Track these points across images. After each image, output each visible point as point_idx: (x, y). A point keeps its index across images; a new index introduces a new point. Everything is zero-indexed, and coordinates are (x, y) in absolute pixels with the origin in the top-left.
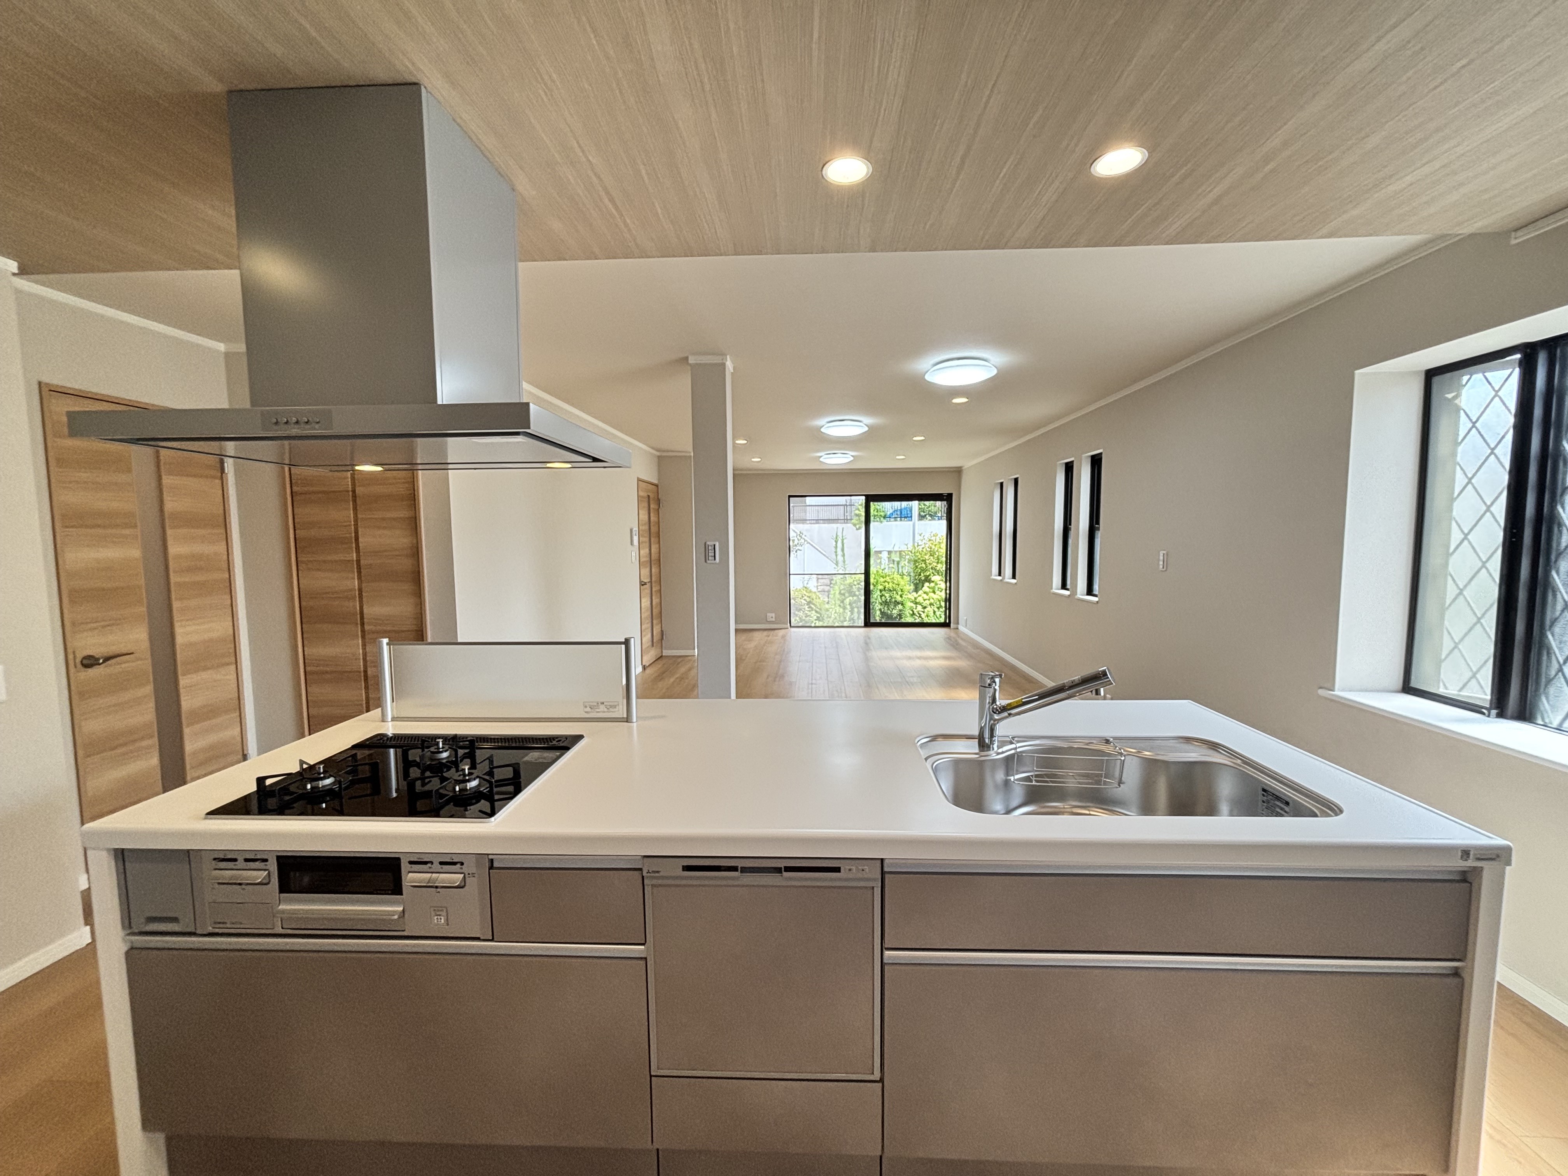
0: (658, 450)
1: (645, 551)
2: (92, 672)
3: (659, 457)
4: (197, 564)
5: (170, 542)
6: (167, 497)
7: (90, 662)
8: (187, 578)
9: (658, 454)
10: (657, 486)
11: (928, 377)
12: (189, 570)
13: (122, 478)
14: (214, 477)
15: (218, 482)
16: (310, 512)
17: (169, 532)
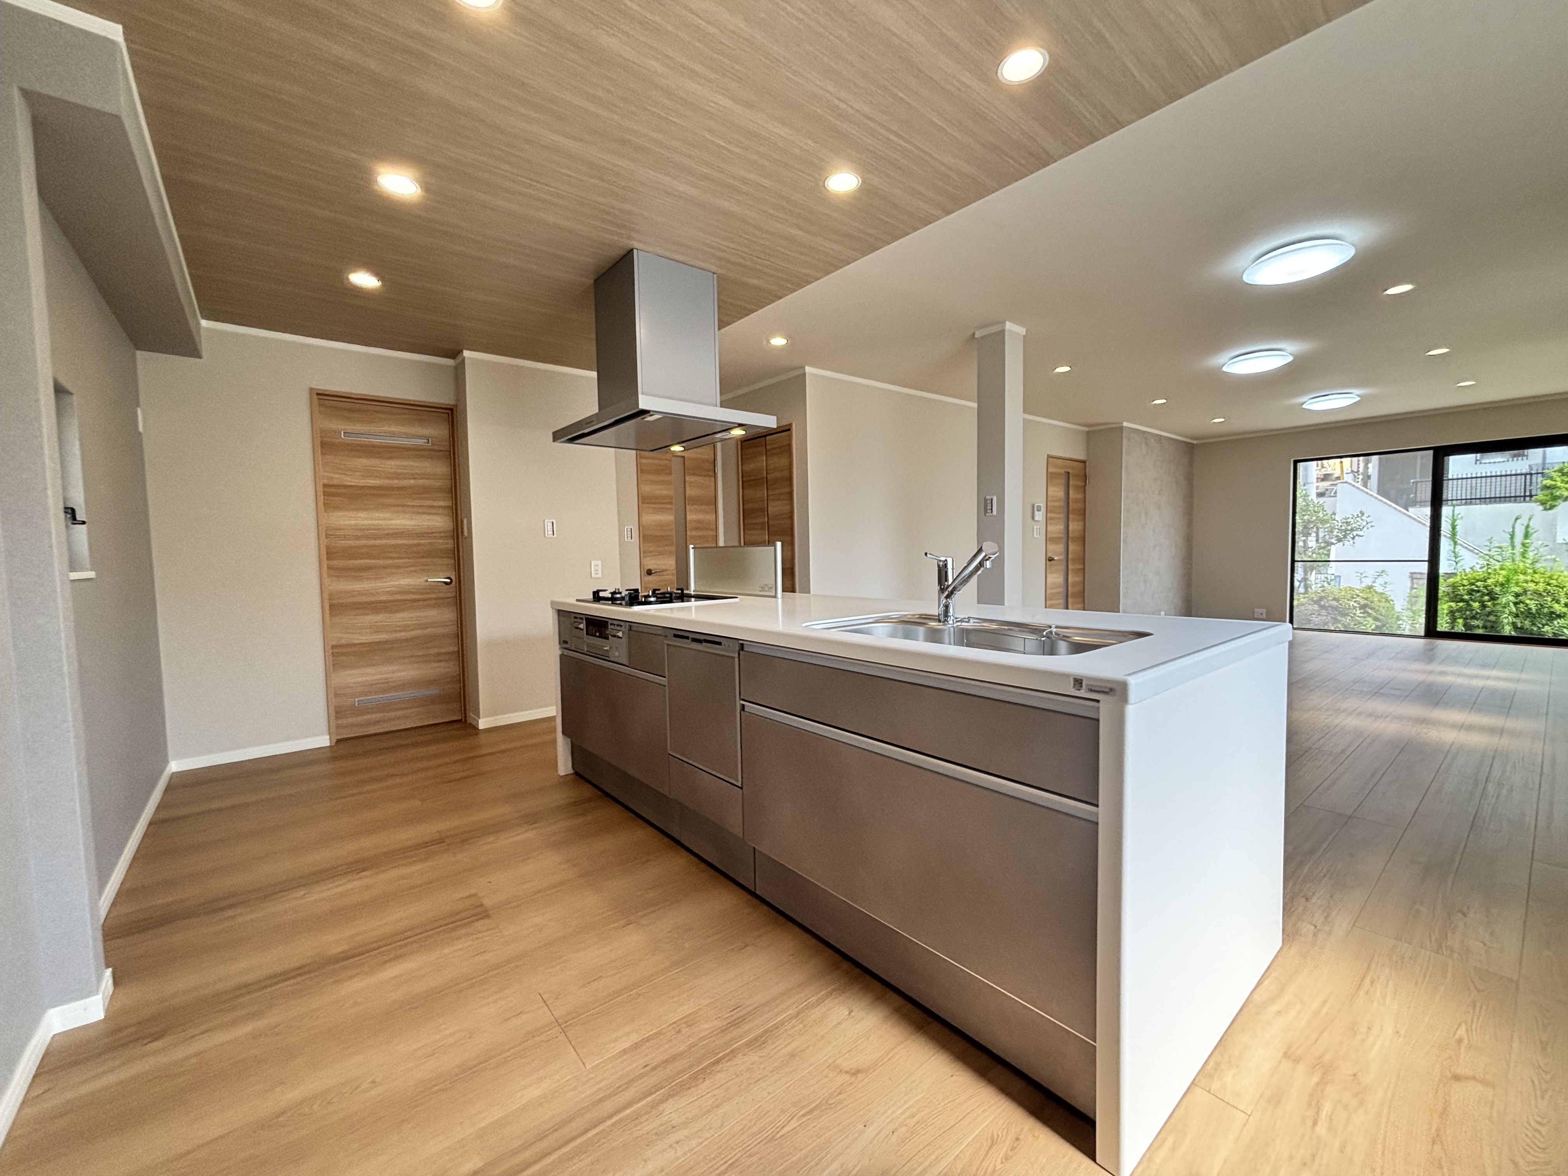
0: (1086, 426)
1: (1057, 528)
2: (650, 578)
3: (1088, 433)
4: (700, 526)
5: (688, 513)
6: (688, 488)
7: (649, 572)
8: (694, 533)
9: (1086, 429)
10: (1084, 462)
11: (1246, 278)
12: (696, 529)
13: (666, 478)
14: (711, 476)
15: (713, 478)
16: (750, 492)
17: (687, 507)
